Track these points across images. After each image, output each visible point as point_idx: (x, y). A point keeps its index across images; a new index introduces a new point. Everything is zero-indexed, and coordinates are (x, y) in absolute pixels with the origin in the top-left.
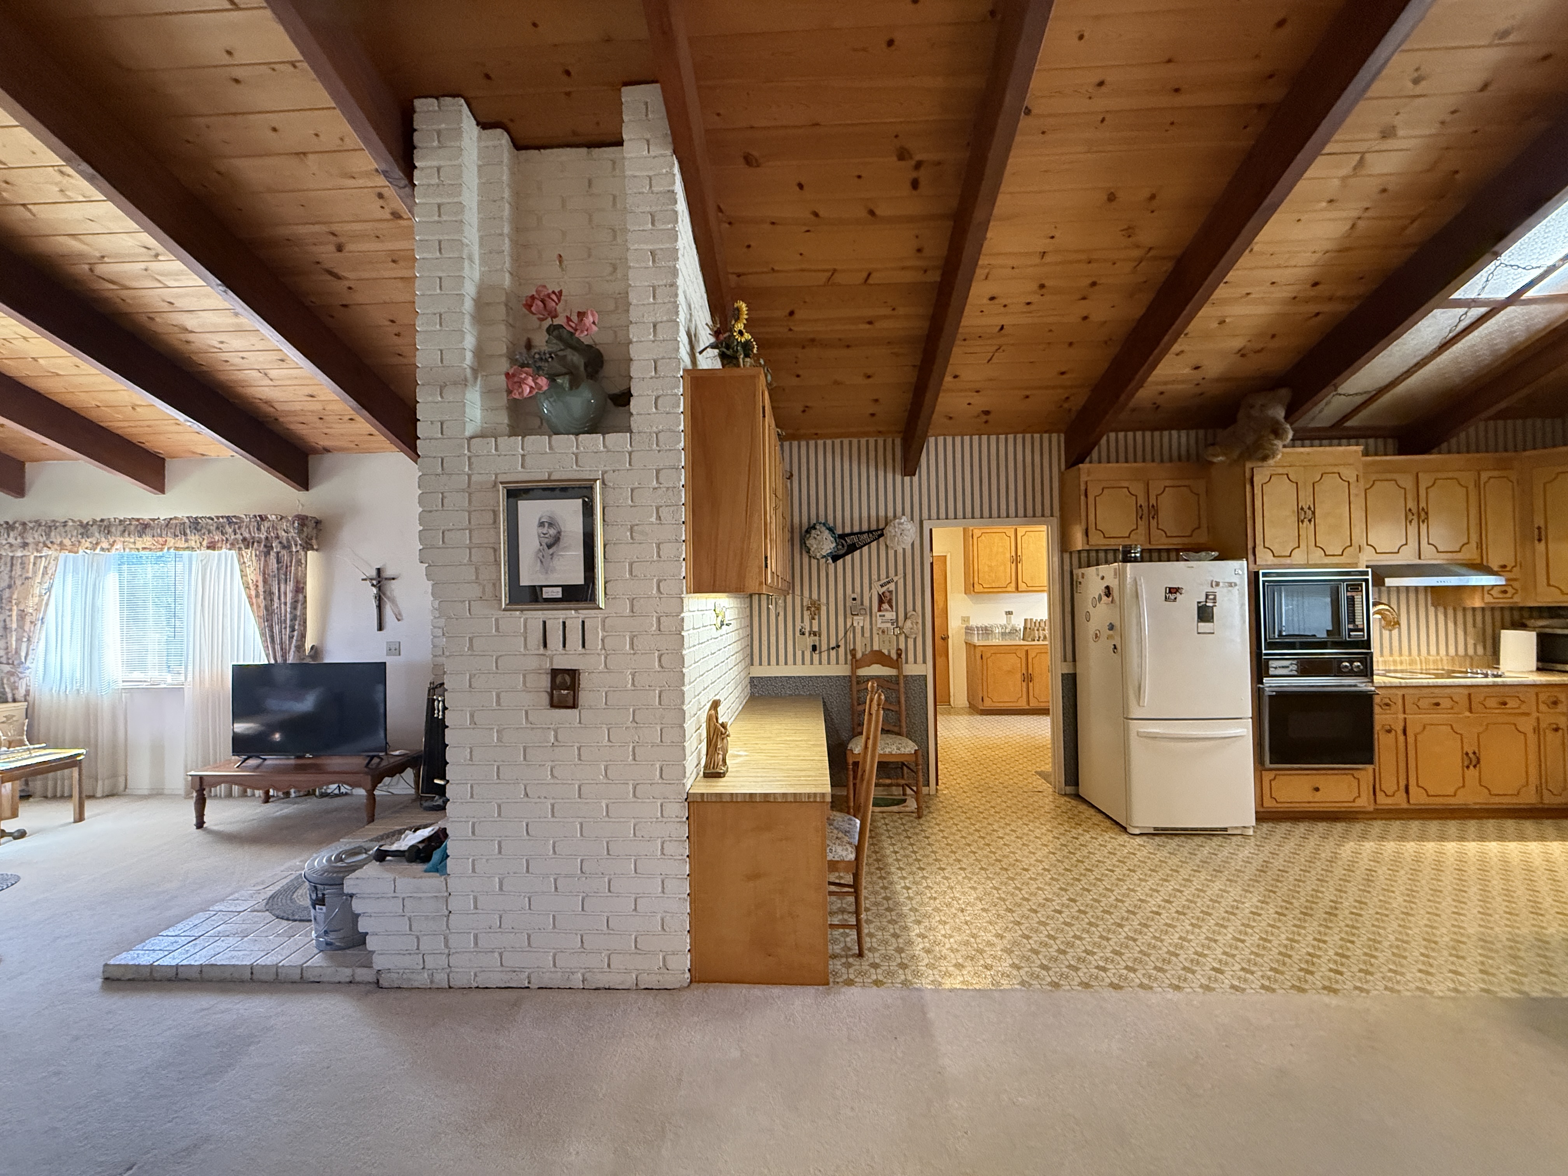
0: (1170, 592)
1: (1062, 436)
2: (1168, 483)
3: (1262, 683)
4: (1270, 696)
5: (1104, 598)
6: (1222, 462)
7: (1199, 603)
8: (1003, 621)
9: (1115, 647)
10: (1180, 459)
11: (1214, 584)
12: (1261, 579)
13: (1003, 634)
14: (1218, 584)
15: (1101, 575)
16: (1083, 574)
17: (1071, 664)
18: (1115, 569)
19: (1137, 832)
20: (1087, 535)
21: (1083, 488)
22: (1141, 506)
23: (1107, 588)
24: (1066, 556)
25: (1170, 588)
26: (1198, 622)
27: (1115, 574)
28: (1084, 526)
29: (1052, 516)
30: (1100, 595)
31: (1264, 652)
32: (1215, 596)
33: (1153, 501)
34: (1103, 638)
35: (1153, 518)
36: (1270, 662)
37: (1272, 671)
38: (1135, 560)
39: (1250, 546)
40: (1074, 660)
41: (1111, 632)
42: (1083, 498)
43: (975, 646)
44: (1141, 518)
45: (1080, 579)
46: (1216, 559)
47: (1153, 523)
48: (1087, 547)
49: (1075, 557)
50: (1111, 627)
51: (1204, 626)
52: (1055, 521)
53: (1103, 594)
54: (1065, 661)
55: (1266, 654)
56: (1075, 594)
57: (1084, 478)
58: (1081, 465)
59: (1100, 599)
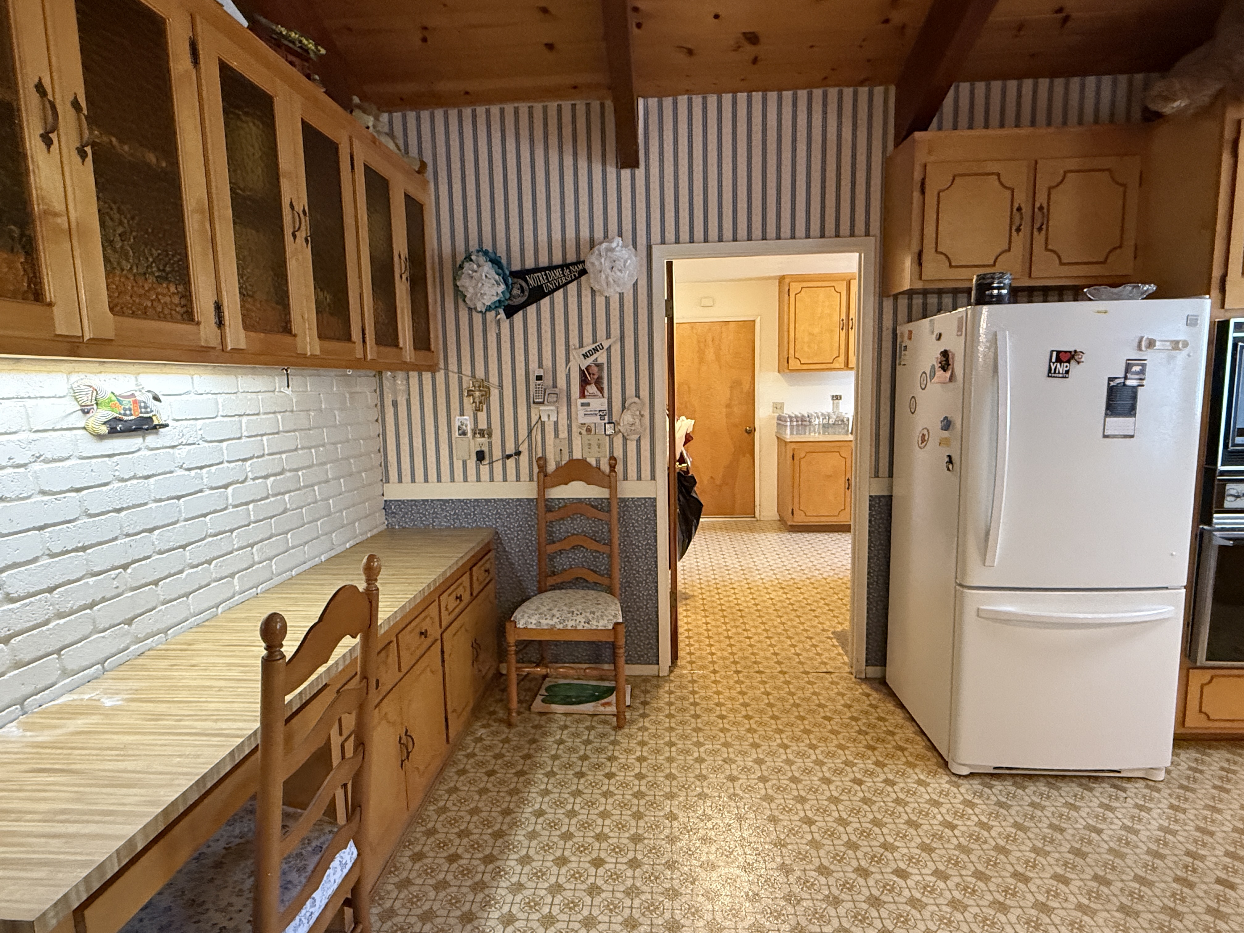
0: (1059, 360)
1: (893, 90)
2: (1073, 164)
3: (1209, 522)
4: (1222, 548)
5: (940, 373)
6: (1181, 111)
7: (1111, 379)
8: (827, 407)
9: (950, 460)
10: (1096, 121)
11: (1144, 344)
12: (1232, 335)
13: (826, 427)
14: (1151, 344)
15: (936, 332)
16: (910, 332)
17: (886, 480)
18: (960, 320)
19: (965, 771)
20: (920, 264)
21: (917, 176)
22: (1019, 209)
23: (945, 354)
24: (888, 304)
25: (1058, 352)
26: (1106, 415)
27: (960, 329)
28: (915, 248)
29: (867, 234)
30: (933, 367)
31: (1220, 468)
32: (1144, 366)
33: (1042, 199)
34: (932, 443)
35: (1040, 229)
36: (1229, 486)
37: (1229, 503)
38: (999, 300)
39: (1216, 273)
40: (891, 475)
41: (946, 434)
42: (916, 194)
43: (786, 442)
44: (1018, 230)
45: (906, 342)
46: (1151, 296)
47: (1039, 239)
48: (919, 285)
49: (903, 302)
50: (947, 424)
51: (1117, 424)
52: (872, 242)
53: (937, 366)
54: (877, 476)
55: (1223, 473)
56: (898, 367)
57: (921, 157)
58: (917, 135)
59: (933, 374)
